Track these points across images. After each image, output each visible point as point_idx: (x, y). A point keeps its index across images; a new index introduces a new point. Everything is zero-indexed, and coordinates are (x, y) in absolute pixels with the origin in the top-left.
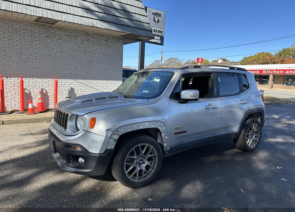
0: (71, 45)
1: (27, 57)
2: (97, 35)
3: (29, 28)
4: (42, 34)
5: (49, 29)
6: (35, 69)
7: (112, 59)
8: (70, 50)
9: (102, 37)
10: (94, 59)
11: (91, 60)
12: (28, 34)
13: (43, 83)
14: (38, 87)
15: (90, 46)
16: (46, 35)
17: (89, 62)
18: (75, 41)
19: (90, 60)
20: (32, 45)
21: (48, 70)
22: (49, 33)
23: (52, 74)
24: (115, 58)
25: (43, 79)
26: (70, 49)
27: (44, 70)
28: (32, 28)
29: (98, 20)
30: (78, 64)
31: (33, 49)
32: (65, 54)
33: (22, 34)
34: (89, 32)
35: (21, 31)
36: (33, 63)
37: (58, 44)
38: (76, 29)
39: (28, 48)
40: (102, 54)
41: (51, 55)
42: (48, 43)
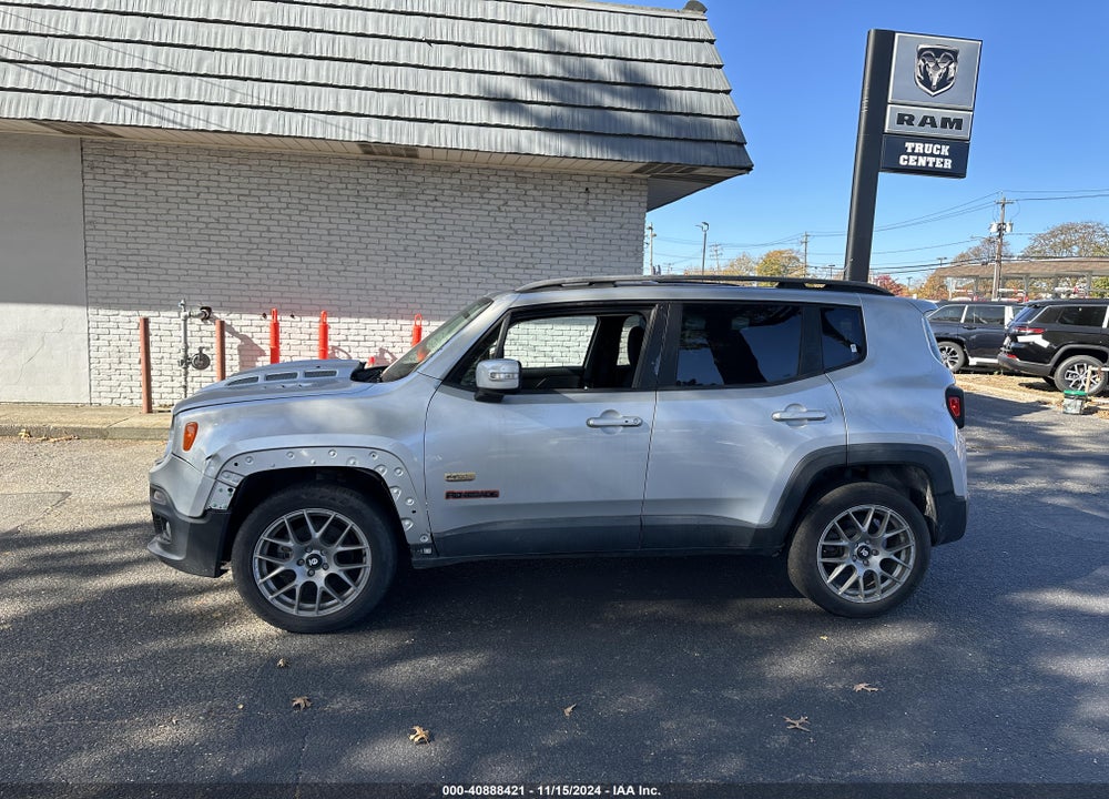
0: (467, 217)
1: (345, 257)
2: (552, 176)
3: (351, 175)
4: (387, 189)
5: (406, 172)
6: (364, 292)
7: (602, 253)
8: (464, 231)
9: (571, 183)
10: (541, 255)
11: (531, 260)
12: (348, 192)
13: (384, 333)
14: (372, 344)
15: (527, 215)
16: (398, 190)
17: (524, 266)
18: (481, 201)
19: (525, 261)
20: (358, 222)
21: (401, 294)
22: (404, 184)
23: (411, 306)
24: (613, 248)
25: (384, 321)
26: (466, 229)
27: (390, 294)
28: (358, 175)
29: (535, 129)
30: (486, 275)
31: (360, 234)
32: (449, 245)
33: (332, 192)
34: (527, 169)
35: (331, 186)
36: (360, 275)
37: (431, 215)
38: (485, 166)
39: (346, 233)
40: (569, 240)
41: (409, 249)
42: (402, 213)
